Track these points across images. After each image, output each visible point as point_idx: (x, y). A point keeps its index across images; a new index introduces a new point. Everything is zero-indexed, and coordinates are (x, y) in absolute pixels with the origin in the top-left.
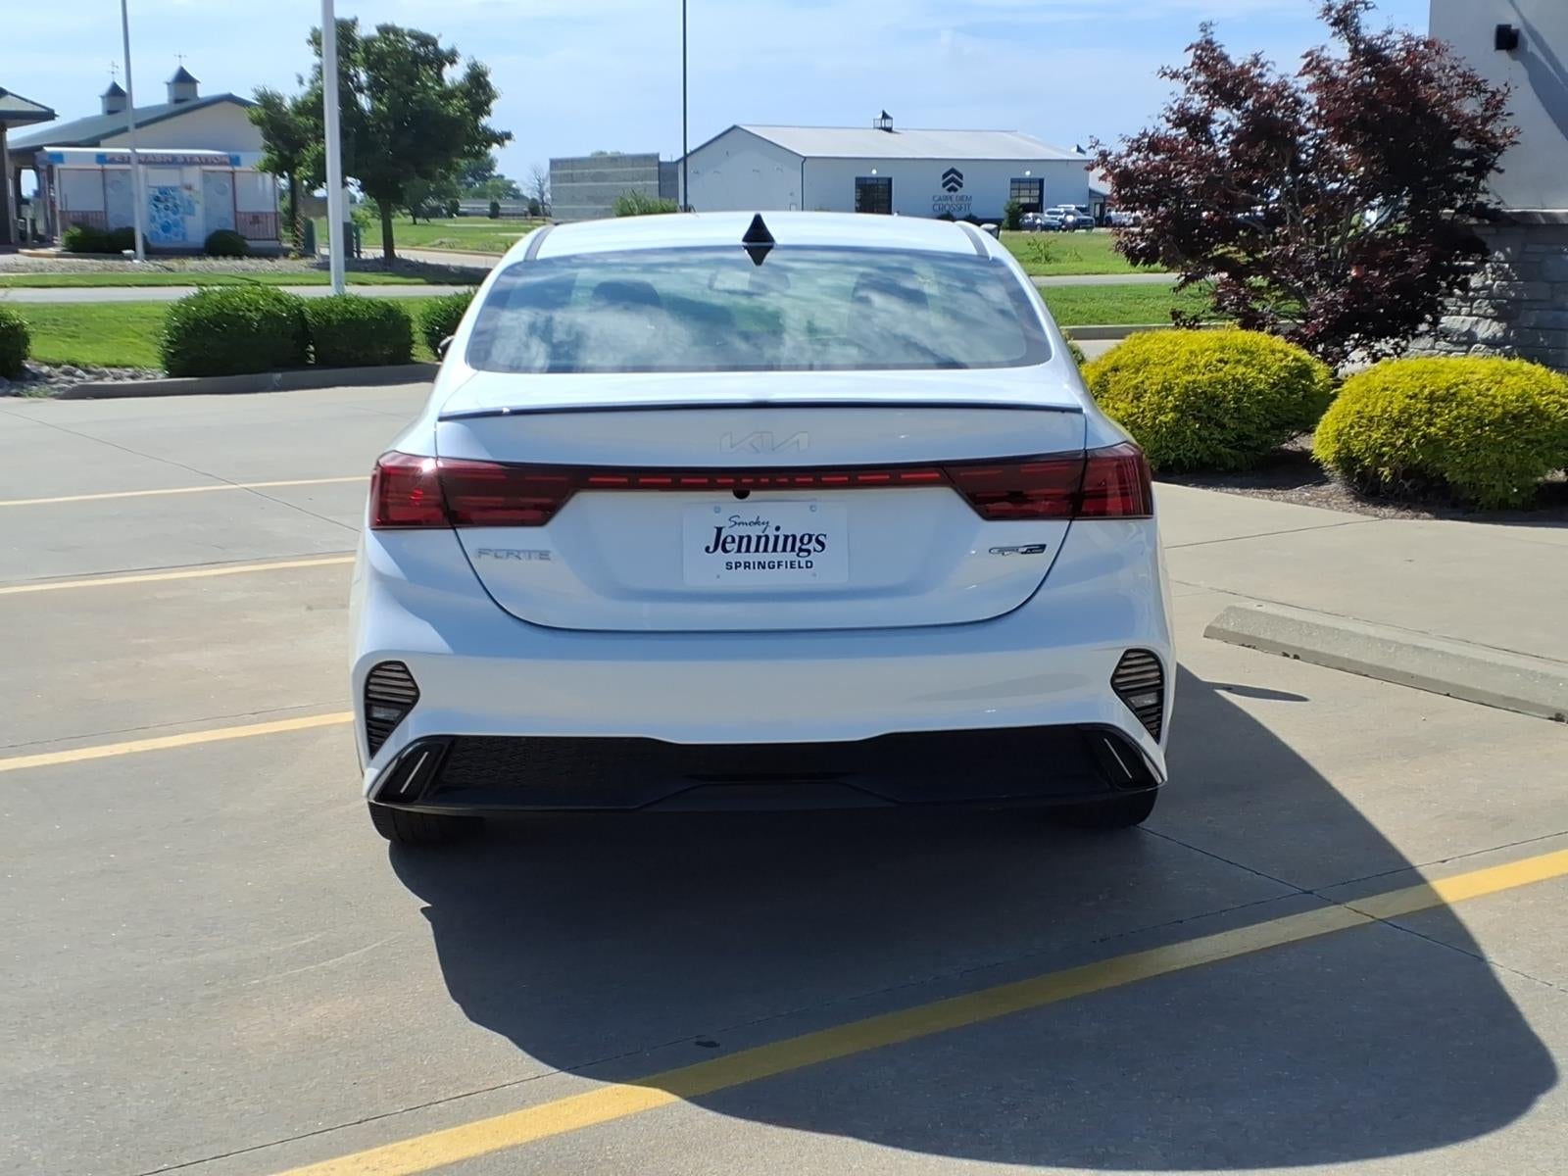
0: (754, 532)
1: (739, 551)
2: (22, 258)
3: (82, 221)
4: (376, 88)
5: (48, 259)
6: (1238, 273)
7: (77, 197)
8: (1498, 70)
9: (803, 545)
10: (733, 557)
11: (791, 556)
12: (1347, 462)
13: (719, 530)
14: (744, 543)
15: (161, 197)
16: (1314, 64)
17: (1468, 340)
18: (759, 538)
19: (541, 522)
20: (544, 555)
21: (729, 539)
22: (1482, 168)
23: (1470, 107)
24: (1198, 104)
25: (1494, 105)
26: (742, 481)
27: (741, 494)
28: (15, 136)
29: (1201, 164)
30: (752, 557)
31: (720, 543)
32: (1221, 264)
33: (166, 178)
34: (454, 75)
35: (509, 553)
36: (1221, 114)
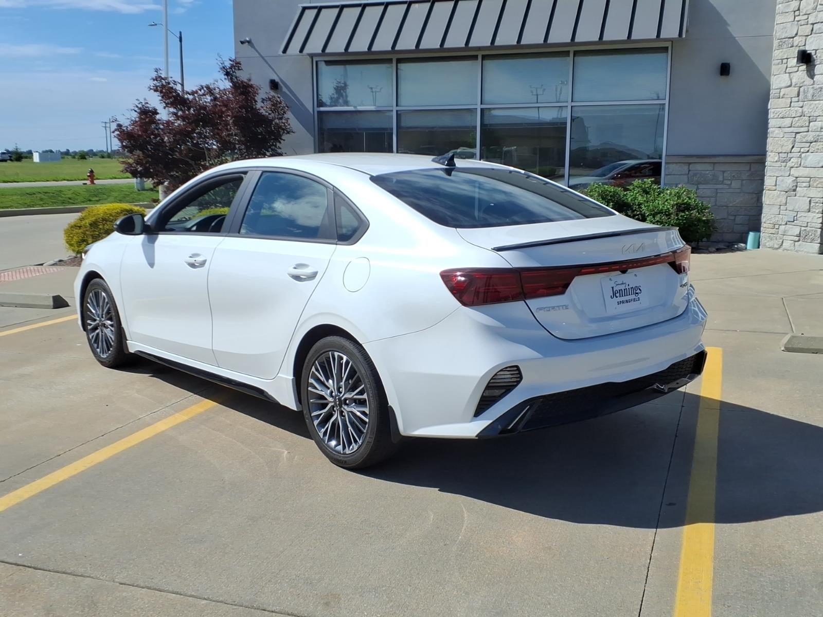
1: (620, 296)
9: (636, 290)
10: (619, 299)
11: (633, 296)
13: (613, 288)
14: (621, 293)
18: (624, 289)
19: (563, 293)
21: (616, 292)
27: (624, 271)
30: (624, 299)
31: (614, 294)
35: (553, 308)
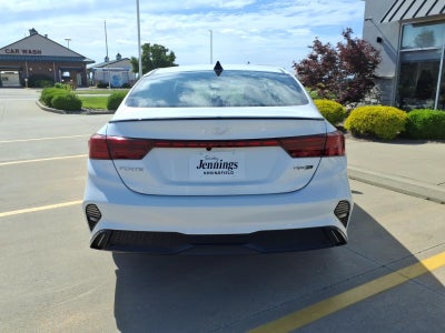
0: (213, 161)
1: (208, 168)
2: (89, 88)
3: (100, 82)
4: (153, 56)
5: (94, 89)
6: (323, 89)
7: (99, 77)
8: (378, 46)
9: (230, 166)
10: (206, 170)
11: (225, 170)
12: (353, 129)
13: (202, 161)
14: (210, 166)
15: (114, 77)
16: (339, 45)
17: (369, 103)
18: (215, 163)
20: (141, 169)
21: (205, 164)
22: (374, 68)
23: (372, 54)
24: (315, 53)
25: (377, 54)
26: (209, 145)
27: (209, 149)
28: (88, 66)
29: (315, 66)
30: (213, 170)
31: (202, 165)
32: (320, 87)
33: (116, 73)
34: (168, 54)
35: (132, 168)
36: (320, 56)
